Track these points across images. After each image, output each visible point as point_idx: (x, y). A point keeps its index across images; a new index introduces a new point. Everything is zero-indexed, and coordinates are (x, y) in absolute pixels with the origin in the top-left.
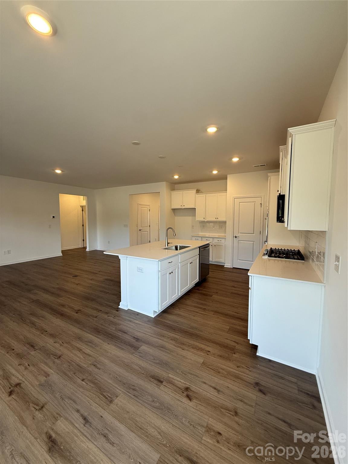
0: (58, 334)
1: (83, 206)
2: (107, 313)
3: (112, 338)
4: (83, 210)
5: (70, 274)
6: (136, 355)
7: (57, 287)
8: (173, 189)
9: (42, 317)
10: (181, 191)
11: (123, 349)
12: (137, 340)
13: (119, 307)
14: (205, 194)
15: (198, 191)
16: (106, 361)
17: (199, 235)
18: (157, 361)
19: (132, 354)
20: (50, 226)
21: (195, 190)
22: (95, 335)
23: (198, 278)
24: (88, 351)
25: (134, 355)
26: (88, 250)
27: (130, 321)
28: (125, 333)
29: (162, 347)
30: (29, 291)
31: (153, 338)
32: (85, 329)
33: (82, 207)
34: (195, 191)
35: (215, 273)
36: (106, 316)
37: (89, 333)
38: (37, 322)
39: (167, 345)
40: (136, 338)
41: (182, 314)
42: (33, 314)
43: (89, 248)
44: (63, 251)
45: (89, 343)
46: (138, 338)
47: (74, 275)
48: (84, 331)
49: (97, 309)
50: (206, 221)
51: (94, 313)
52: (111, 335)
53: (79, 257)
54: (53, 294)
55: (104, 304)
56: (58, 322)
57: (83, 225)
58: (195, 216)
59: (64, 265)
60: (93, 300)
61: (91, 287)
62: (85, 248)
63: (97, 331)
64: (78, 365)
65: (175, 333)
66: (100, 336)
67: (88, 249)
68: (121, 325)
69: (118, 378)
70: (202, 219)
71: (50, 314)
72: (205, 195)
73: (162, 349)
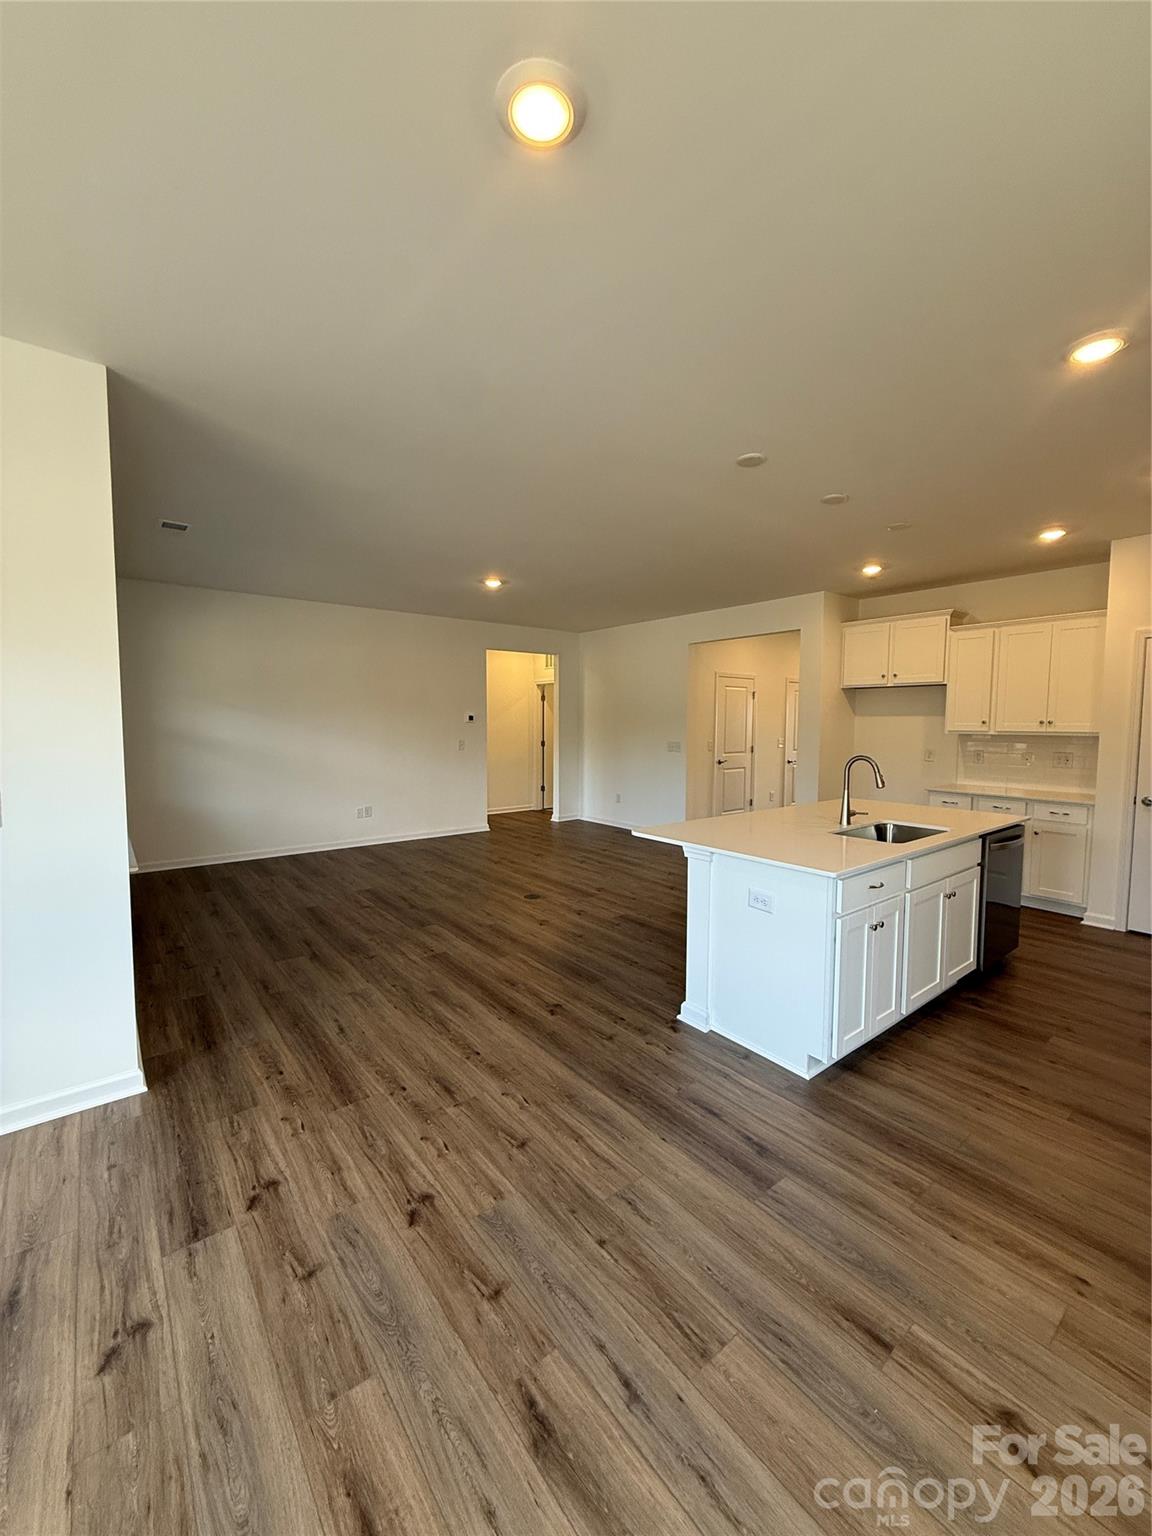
0: (508, 1069)
1: (544, 685)
2: (642, 1031)
3: (671, 1122)
4: (543, 698)
5: (519, 888)
6: (767, 1209)
7: (489, 922)
8: (850, 616)
9: (461, 1008)
10: (884, 622)
11: (713, 1171)
12: (762, 1150)
13: (679, 1017)
14: (992, 626)
15: (958, 619)
16: (666, 1200)
17: (956, 786)
18: (850, 1253)
19: (751, 1197)
20: (461, 744)
21: (944, 614)
22: (615, 1097)
23: (972, 958)
24: (601, 1146)
25: (757, 1202)
26: (557, 821)
27: (726, 1076)
28: (715, 1114)
29: (864, 1205)
30: (422, 924)
31: (822, 1159)
32: (584, 1073)
33: (542, 687)
34: (944, 618)
35: (1037, 943)
36: (640, 1042)
37: (597, 1088)
38: (451, 1021)
39: (882, 1200)
40: (757, 1144)
41: (920, 1087)
42: (440, 995)
43: (560, 813)
44: (491, 819)
45: (602, 1119)
46: (764, 1143)
47: (529, 894)
48: (580, 1075)
49: (609, 1013)
50: (992, 733)
51: (604, 1023)
52: (666, 1109)
53: (534, 837)
54: (479, 941)
55: (628, 999)
56: (503, 1032)
57: (543, 744)
58: (943, 714)
59: (497, 860)
60: (592, 979)
61: (580, 936)
62: (548, 812)
63: (621, 1086)
64: (578, 1186)
65: (905, 1160)
66: (632, 1107)
67: (558, 815)
68: (693, 1081)
69: (715, 1272)
70: (973, 726)
71: (480, 1002)
72: (992, 630)
73: (862, 1210)
